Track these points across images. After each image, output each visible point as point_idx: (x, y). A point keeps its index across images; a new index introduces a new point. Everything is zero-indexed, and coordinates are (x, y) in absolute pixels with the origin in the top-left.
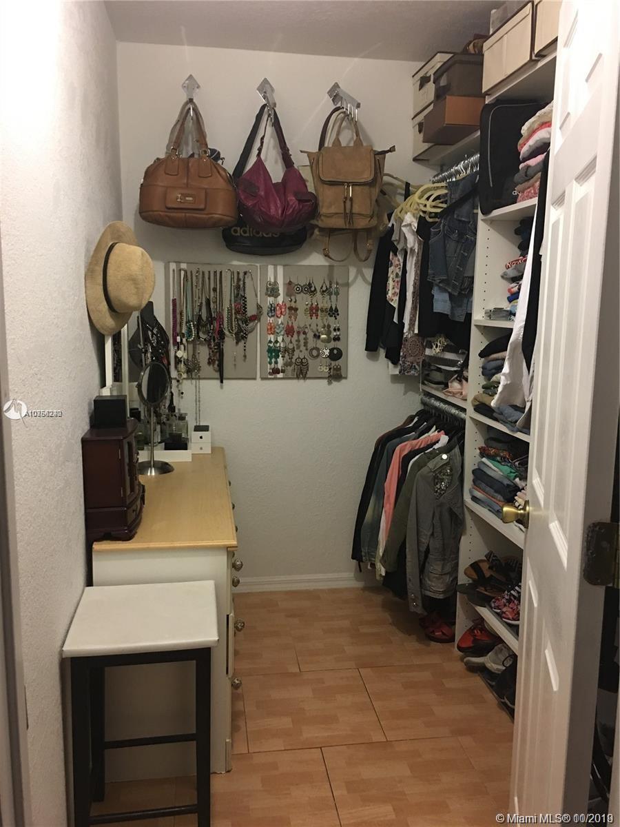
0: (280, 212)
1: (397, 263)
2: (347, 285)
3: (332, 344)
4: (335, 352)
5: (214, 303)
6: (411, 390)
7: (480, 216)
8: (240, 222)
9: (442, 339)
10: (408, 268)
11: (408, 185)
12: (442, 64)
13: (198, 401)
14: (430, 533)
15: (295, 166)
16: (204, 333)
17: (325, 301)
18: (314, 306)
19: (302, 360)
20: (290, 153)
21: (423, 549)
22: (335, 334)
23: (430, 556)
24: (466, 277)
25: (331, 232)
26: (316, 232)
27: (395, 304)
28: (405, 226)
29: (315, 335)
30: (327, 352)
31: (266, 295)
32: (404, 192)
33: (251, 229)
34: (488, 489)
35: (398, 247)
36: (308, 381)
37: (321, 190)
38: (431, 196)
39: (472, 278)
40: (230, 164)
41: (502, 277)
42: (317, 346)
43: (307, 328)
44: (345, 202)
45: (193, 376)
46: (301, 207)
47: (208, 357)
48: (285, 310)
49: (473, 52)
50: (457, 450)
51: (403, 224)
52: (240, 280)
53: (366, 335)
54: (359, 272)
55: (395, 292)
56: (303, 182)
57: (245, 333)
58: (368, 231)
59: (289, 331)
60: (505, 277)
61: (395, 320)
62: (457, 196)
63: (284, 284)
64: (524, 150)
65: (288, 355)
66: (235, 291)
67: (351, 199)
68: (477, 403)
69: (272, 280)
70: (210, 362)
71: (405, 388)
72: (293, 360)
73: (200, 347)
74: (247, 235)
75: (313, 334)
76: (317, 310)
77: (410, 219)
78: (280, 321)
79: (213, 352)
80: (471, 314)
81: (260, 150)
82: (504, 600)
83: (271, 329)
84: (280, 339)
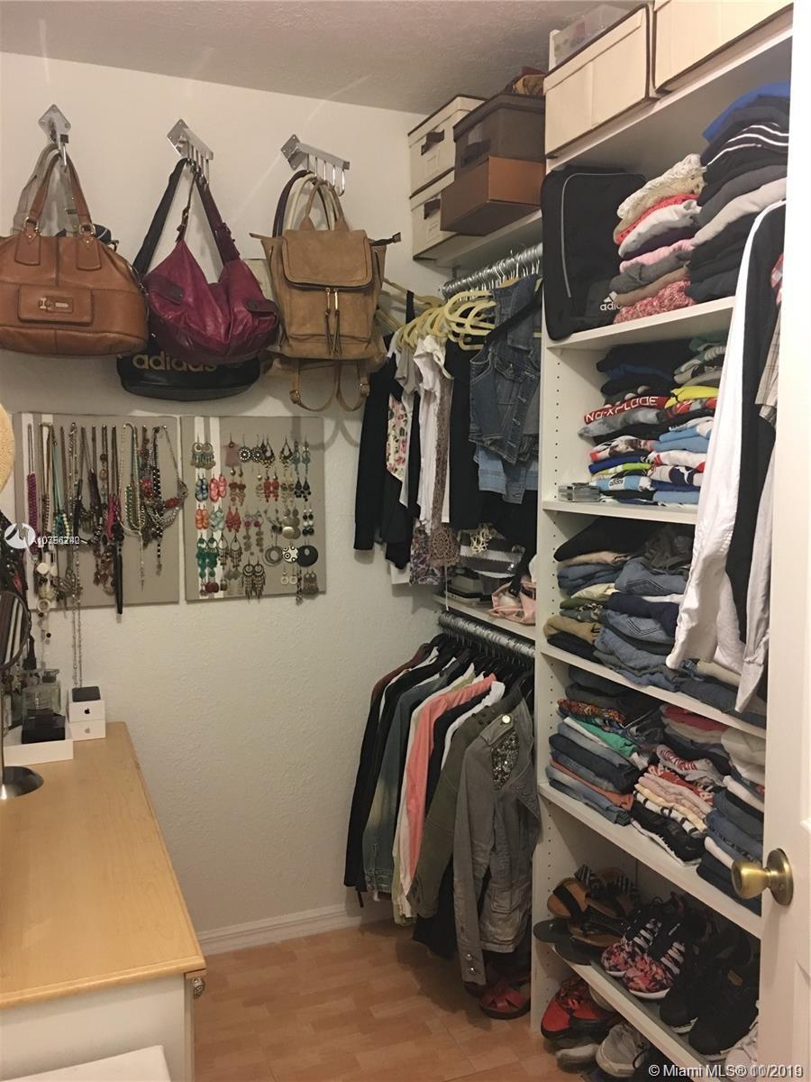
0: (222, 331)
1: (402, 412)
2: (322, 447)
3: (302, 541)
4: (307, 552)
5: (103, 479)
6: (422, 606)
7: (546, 341)
8: (152, 348)
9: (485, 531)
10: (421, 421)
11: (410, 295)
12: (465, 114)
13: (77, 646)
14: (490, 848)
15: (241, 257)
16: (85, 530)
17: (288, 473)
18: (271, 481)
19: (254, 567)
20: (233, 237)
21: (481, 875)
22: (306, 524)
23: (492, 885)
24: (525, 435)
25: (302, 364)
26: (276, 363)
27: (401, 474)
28: (419, 356)
29: (274, 528)
30: (294, 553)
31: (192, 464)
32: (405, 307)
33: (168, 358)
34: (583, 770)
35: (405, 388)
36: (265, 602)
37: (288, 297)
38: (471, 309)
39: (536, 437)
40: (129, 249)
41: (581, 435)
42: (278, 545)
43: (260, 516)
44: (327, 317)
45: (69, 605)
46: (256, 324)
47: (95, 571)
48: (225, 489)
49: (522, 92)
50: (523, 706)
51: (416, 354)
52: (148, 441)
53: (355, 524)
54: (340, 427)
55: (400, 458)
56: (257, 284)
57: (159, 529)
58: (360, 363)
59: (232, 522)
60: (586, 434)
61: (403, 500)
62: (509, 311)
63: (222, 447)
64: (628, 242)
65: (232, 561)
66: (140, 459)
67: (337, 313)
68: (554, 632)
69: (202, 441)
70: (98, 579)
71: (414, 603)
72: (240, 569)
73: (81, 554)
74: (161, 367)
75: (271, 525)
76: (276, 488)
77: (430, 347)
78: (216, 506)
79: (103, 562)
80: (536, 493)
81: (182, 230)
82: (624, 955)
83: (202, 519)
84: (217, 535)
